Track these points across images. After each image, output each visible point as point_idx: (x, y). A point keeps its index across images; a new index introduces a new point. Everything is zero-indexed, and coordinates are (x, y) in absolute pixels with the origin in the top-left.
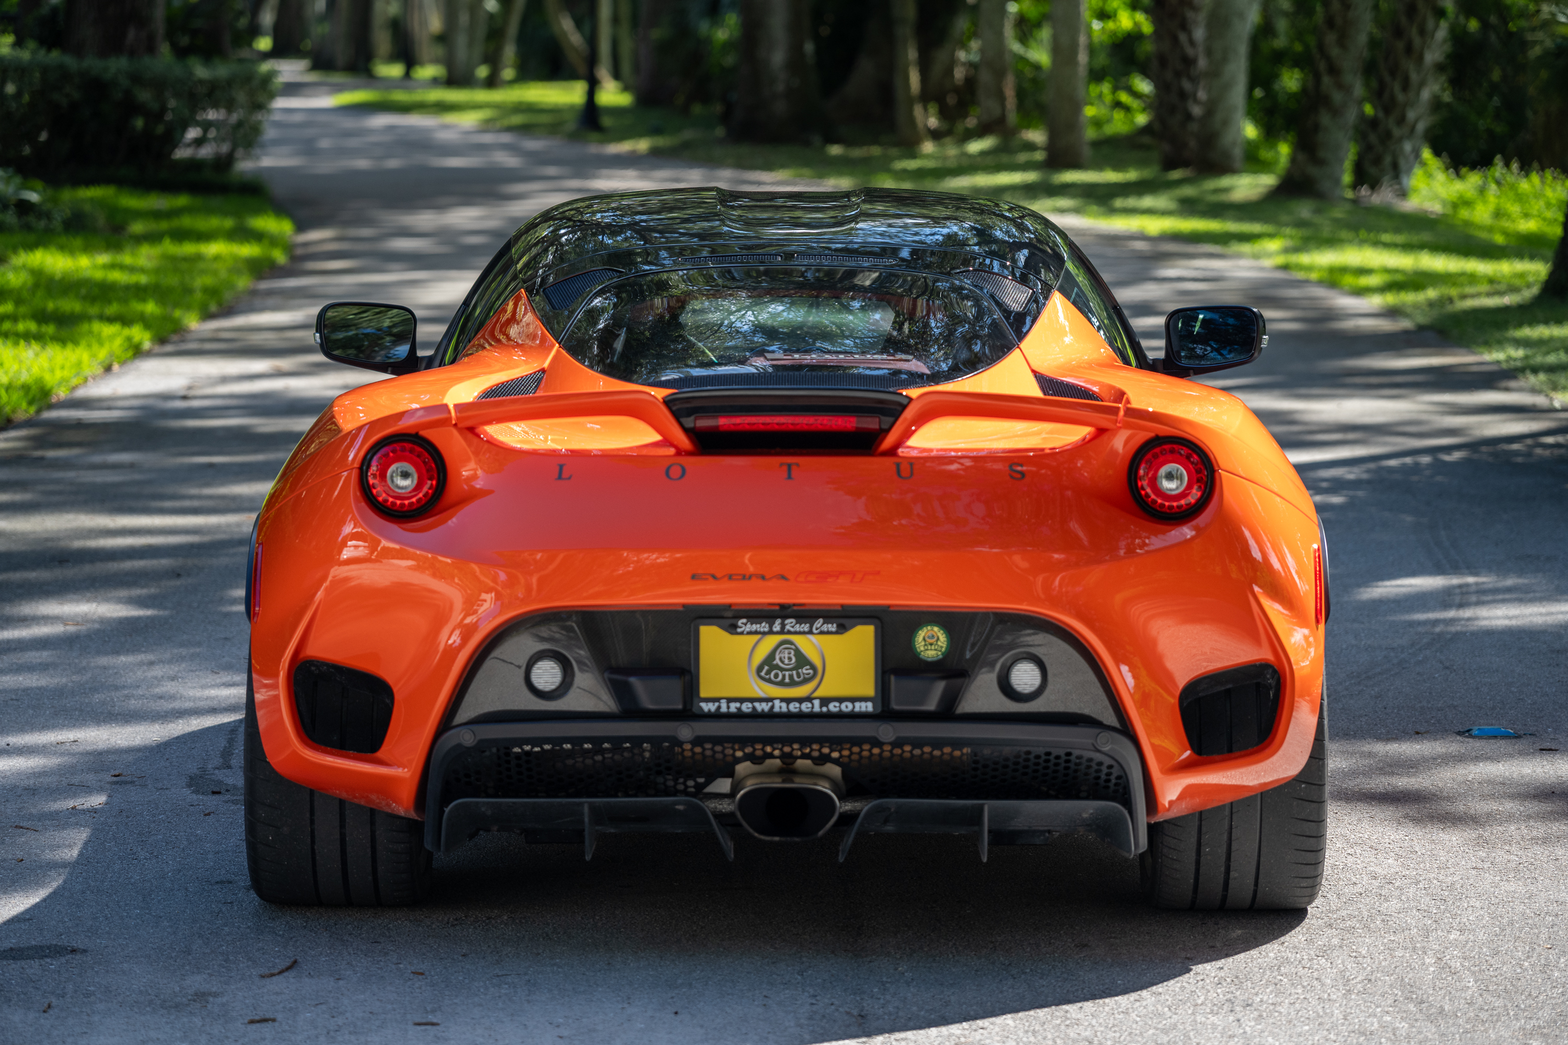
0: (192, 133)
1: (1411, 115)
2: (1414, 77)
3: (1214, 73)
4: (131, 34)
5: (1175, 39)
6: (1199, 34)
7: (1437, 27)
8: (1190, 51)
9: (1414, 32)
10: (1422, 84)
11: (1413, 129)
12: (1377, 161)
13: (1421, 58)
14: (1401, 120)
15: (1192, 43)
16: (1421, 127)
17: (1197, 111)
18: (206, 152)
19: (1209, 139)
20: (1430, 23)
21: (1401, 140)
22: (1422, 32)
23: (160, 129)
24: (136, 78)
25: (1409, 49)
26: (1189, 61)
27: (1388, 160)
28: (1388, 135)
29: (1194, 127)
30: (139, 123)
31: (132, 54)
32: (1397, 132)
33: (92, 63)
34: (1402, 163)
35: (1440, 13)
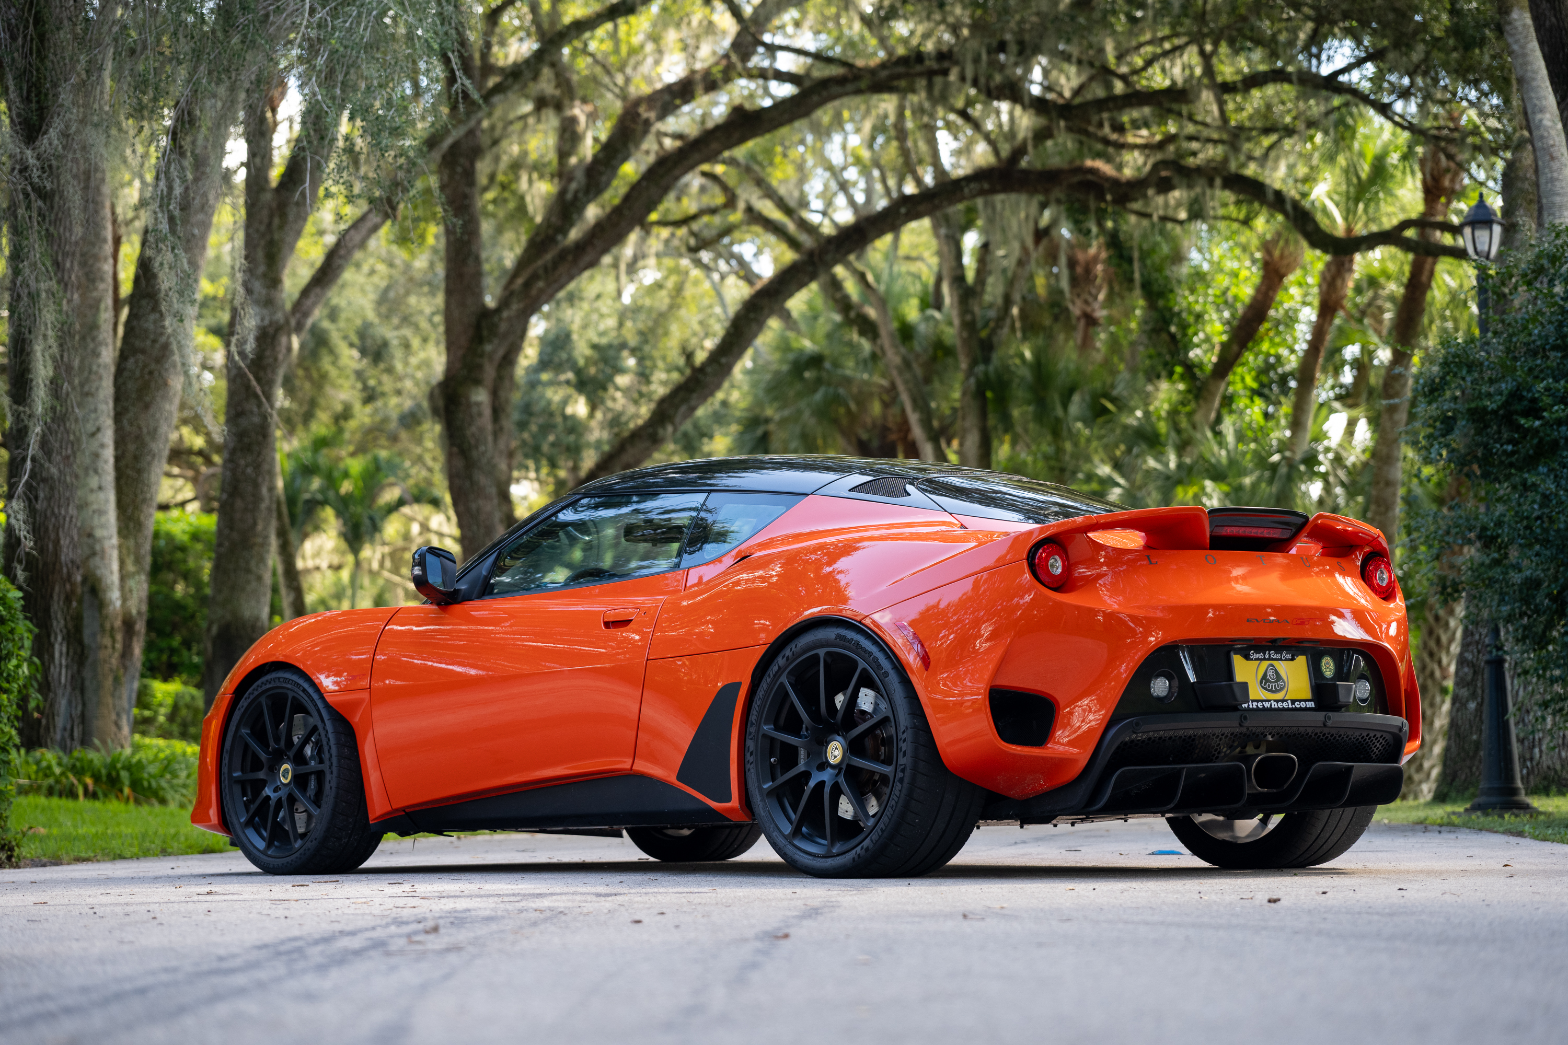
1: (1426, 765)
2: (1427, 738)
7: (1443, 702)
10: (1434, 742)
11: (1428, 775)
13: (1431, 723)
20: (1438, 699)
21: (1420, 782)
22: (1432, 705)
32: (1417, 777)
35: (1444, 691)
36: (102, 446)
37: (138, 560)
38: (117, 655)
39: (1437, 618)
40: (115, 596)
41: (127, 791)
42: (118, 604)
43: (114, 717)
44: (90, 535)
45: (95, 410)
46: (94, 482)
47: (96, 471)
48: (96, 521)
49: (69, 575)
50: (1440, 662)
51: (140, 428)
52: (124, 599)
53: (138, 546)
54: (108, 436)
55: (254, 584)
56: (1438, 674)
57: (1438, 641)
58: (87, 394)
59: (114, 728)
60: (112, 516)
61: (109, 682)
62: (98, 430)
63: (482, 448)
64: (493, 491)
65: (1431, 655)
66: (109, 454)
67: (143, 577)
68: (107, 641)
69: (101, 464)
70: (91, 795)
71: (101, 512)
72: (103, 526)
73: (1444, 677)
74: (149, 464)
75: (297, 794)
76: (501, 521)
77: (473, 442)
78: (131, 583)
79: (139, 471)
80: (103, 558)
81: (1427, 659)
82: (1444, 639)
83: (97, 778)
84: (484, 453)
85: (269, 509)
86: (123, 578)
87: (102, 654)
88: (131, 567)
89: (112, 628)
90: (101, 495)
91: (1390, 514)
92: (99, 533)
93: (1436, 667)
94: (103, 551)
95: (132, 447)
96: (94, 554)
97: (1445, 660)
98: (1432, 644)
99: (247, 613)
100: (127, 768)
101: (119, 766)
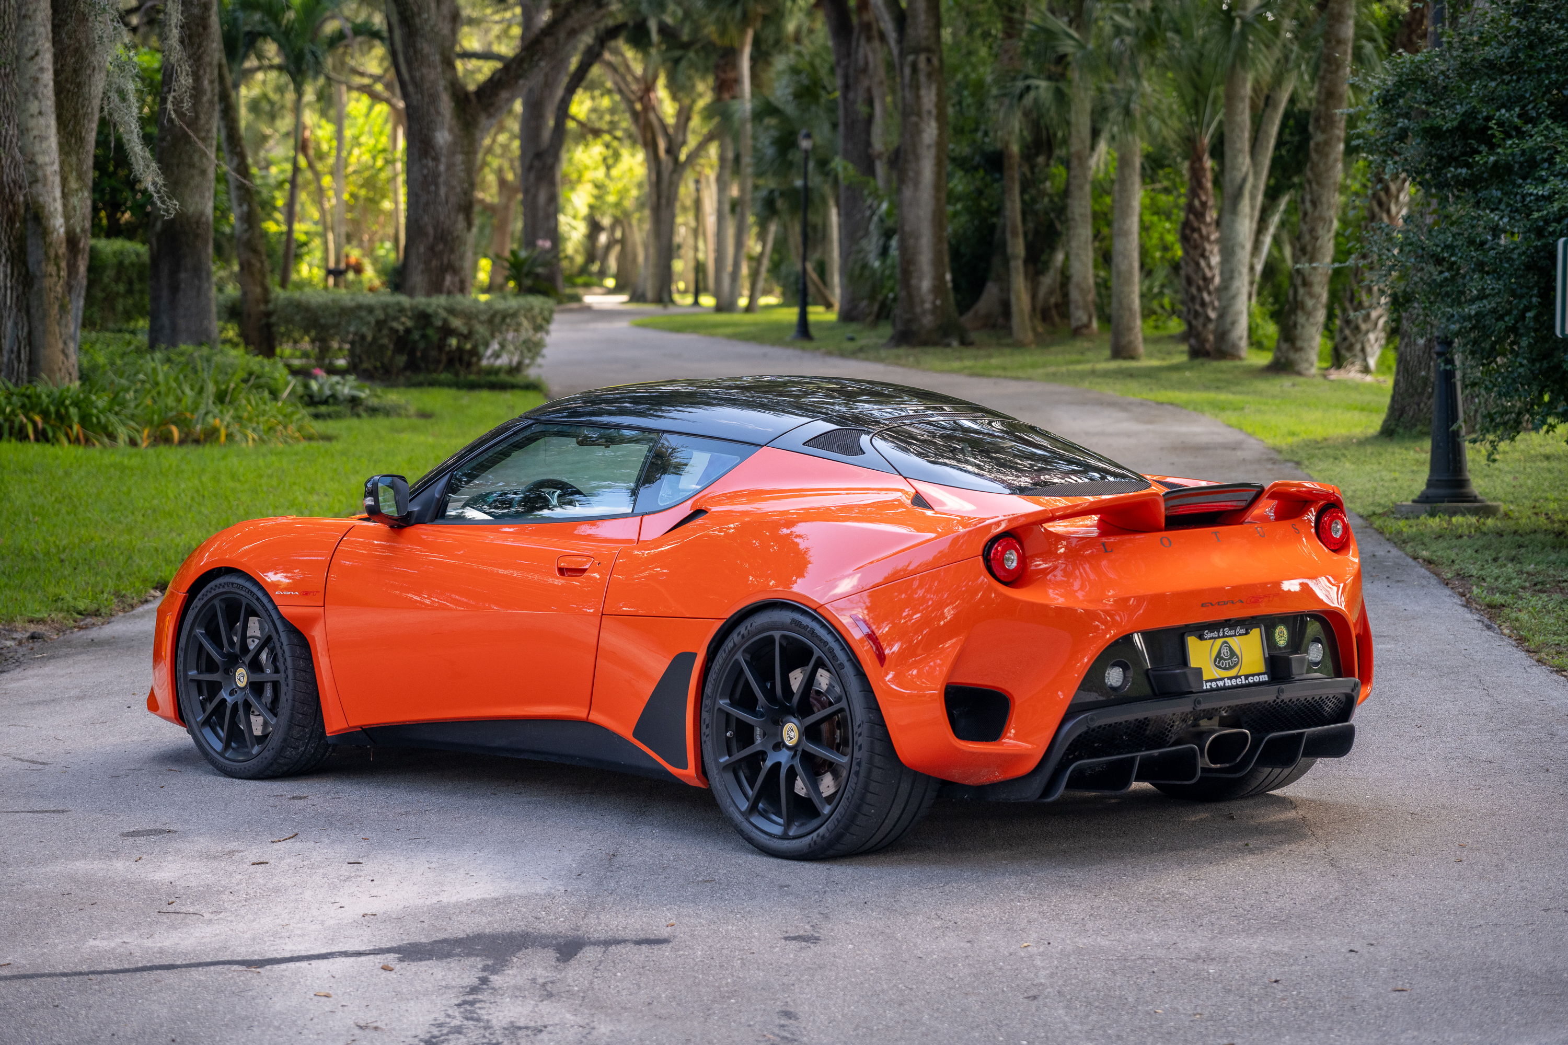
0: (495, 346)
1: (1374, 314)
3: (1225, 286)
4: (448, 279)
5: (1198, 264)
6: (1215, 260)
8: (1209, 274)
11: (1376, 324)
12: (1350, 348)
14: (1367, 318)
15: (1210, 267)
16: (1381, 322)
17: (1213, 315)
18: (503, 361)
19: (1222, 335)
21: (1367, 332)
23: (468, 346)
24: (451, 311)
26: (1207, 280)
27: (1358, 347)
28: (1357, 329)
29: (1211, 326)
30: (454, 342)
31: (449, 293)
32: (1364, 327)
33: (421, 300)
34: (1368, 349)
36: (42, 70)
37: (80, 177)
38: (62, 282)
40: (58, 224)
41: (76, 427)
42: (62, 230)
43: (61, 345)
44: (32, 162)
45: (34, 33)
46: (34, 107)
47: (36, 97)
48: (37, 148)
49: (12, 196)
50: (1388, 212)
51: (79, 41)
52: (67, 217)
53: (80, 162)
54: (47, 60)
55: (198, 179)
57: (1387, 190)
58: (25, 17)
59: (61, 357)
60: (53, 141)
61: (55, 310)
62: (37, 53)
63: (425, 16)
64: (437, 58)
65: (1380, 204)
66: (48, 77)
67: (86, 194)
68: (52, 269)
69: (40, 89)
70: (42, 437)
71: (42, 138)
72: (44, 152)
75: (252, 699)
76: (446, 89)
77: (415, 9)
78: (74, 202)
79: (79, 85)
80: (45, 185)
81: (1376, 209)
83: (45, 414)
84: (426, 20)
85: (211, 102)
86: (64, 195)
87: (48, 282)
88: (73, 184)
89: (57, 256)
90: (42, 121)
91: (1341, 73)
92: (40, 159)
93: (1385, 216)
94: (45, 177)
95: (71, 60)
96: (36, 181)
97: (1394, 209)
99: (193, 210)
100: (76, 404)
101: (67, 402)
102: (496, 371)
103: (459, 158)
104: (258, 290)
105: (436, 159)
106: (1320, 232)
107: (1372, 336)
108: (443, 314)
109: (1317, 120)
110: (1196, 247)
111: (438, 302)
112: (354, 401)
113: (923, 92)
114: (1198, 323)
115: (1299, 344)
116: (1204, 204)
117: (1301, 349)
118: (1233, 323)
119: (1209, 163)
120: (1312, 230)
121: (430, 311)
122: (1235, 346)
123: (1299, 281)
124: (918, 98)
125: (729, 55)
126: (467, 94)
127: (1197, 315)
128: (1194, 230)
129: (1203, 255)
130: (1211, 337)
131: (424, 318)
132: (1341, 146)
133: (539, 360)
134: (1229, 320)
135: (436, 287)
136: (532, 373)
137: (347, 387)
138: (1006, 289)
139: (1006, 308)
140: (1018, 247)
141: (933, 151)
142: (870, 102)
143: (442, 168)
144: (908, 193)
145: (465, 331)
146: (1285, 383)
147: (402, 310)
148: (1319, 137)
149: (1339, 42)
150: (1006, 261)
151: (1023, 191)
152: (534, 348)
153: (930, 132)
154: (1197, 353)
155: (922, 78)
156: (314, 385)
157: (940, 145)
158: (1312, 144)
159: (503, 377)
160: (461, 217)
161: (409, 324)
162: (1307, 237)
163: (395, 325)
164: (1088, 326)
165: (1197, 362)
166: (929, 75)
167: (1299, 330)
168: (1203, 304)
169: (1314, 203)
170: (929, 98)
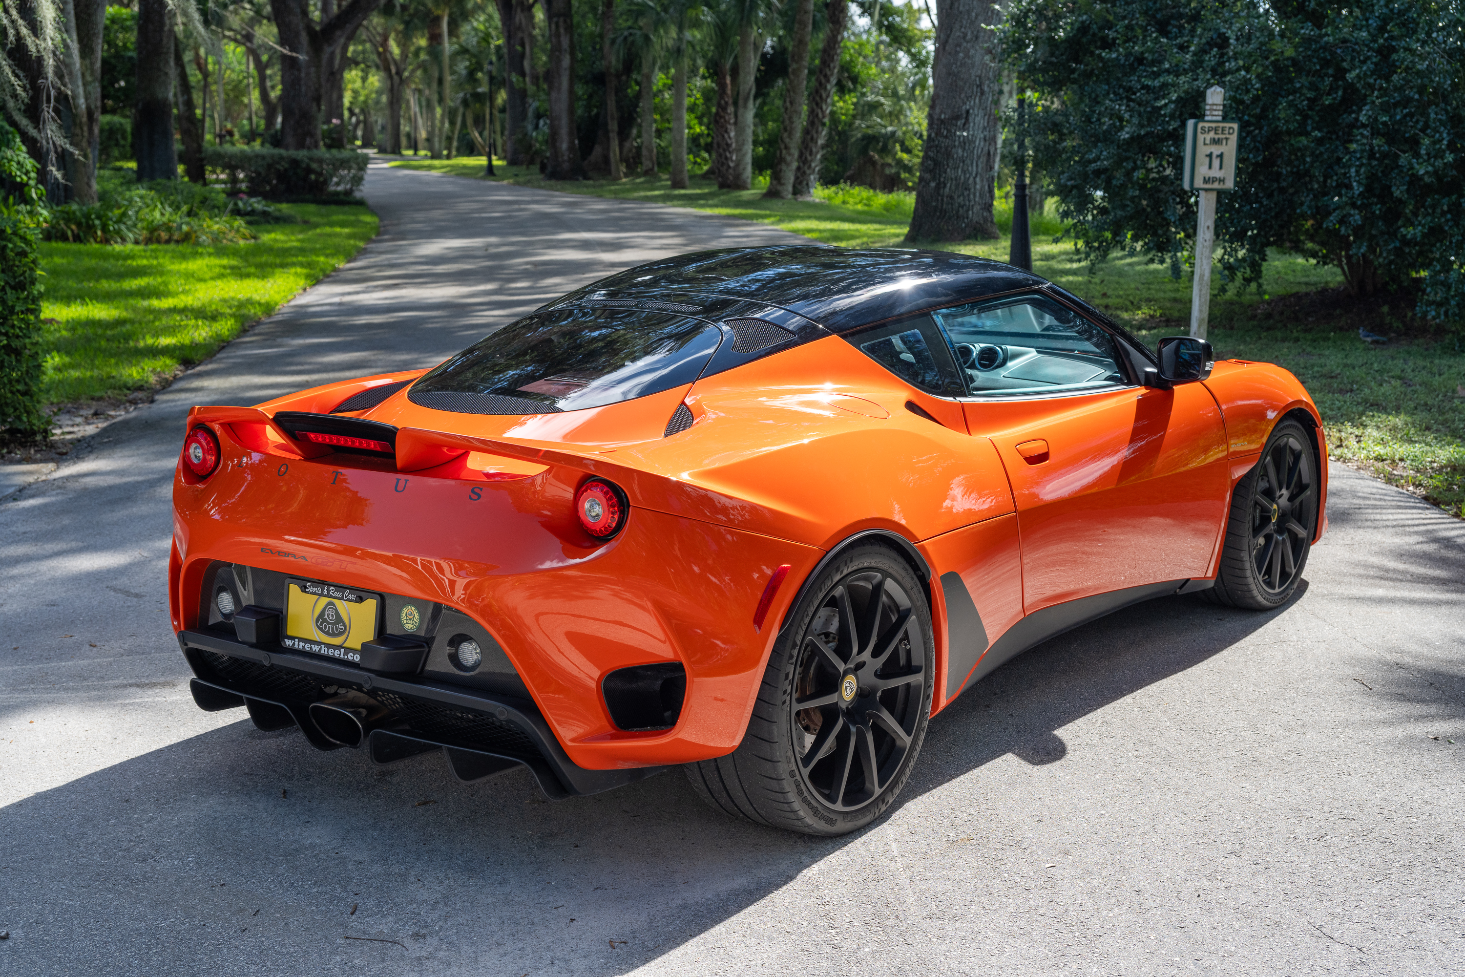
0: (335, 179)
1: (813, 165)
2: (814, 150)
3: (739, 150)
4: (308, 141)
5: (723, 136)
6: (732, 134)
8: (729, 142)
9: (814, 132)
10: (817, 153)
12: (801, 184)
13: (817, 142)
14: (809, 167)
15: (730, 138)
16: (817, 169)
17: (732, 164)
18: (340, 188)
19: (738, 176)
20: (820, 129)
21: (809, 177)
22: (817, 132)
23: (321, 179)
24: (311, 159)
25: (812, 139)
26: (728, 145)
27: (805, 184)
28: (804, 172)
29: (731, 171)
30: (313, 177)
31: (309, 148)
32: (808, 172)
33: (293, 153)
34: (809, 185)
35: (824, 124)
37: (92, 73)
38: (85, 140)
39: (821, 84)
40: (81, 102)
41: (99, 233)
42: (84, 106)
43: (86, 180)
50: (821, 108)
52: (86, 99)
53: (92, 64)
56: (820, 115)
57: (821, 97)
59: (86, 187)
64: (298, 10)
65: (817, 104)
67: (97, 84)
68: (78, 131)
70: (77, 239)
73: (824, 117)
74: (96, 10)
76: (303, 28)
78: (90, 88)
79: (90, 15)
82: (824, 95)
83: (79, 225)
86: (83, 85)
87: (76, 140)
88: (89, 79)
89: (81, 123)
97: (824, 107)
98: (818, 99)
99: (160, 96)
100: (99, 217)
101: (93, 216)
102: (337, 194)
103: (313, 70)
104: (195, 145)
105: (299, 70)
106: (795, 119)
107: (812, 177)
108: (306, 160)
109: (793, 57)
110: (722, 127)
111: (302, 154)
112: (265, 214)
113: (562, 39)
114: (724, 169)
115: (783, 181)
116: (726, 103)
117: (783, 184)
118: (744, 169)
119: (728, 80)
120: (790, 118)
121: (299, 158)
122: (745, 182)
123: (782, 146)
124: (559, 42)
125: (437, 20)
126: (316, 32)
127: (723, 164)
128: (721, 117)
129: (726, 131)
130: (731, 178)
131: (295, 163)
132: (806, 71)
133: (361, 187)
134: (741, 167)
135: (301, 145)
136: (358, 195)
137: (257, 204)
138: (608, 149)
139: (606, 160)
140: (613, 126)
141: (567, 72)
142: (523, 45)
143: (303, 75)
144: (554, 95)
145: (319, 170)
146: (777, 203)
147: (282, 158)
148: (795, 66)
149: (806, 12)
150: (607, 132)
151: (616, 95)
152: (358, 180)
153: (566, 61)
154: (722, 186)
155: (562, 31)
156: (240, 204)
157: (572, 68)
158: (790, 70)
159: (342, 197)
160: (314, 105)
161: (287, 166)
162: (787, 122)
163: (278, 167)
164: (652, 169)
165: (725, 190)
166: (566, 29)
167: (782, 174)
168: (726, 158)
169: (791, 103)
170: (565, 42)
